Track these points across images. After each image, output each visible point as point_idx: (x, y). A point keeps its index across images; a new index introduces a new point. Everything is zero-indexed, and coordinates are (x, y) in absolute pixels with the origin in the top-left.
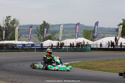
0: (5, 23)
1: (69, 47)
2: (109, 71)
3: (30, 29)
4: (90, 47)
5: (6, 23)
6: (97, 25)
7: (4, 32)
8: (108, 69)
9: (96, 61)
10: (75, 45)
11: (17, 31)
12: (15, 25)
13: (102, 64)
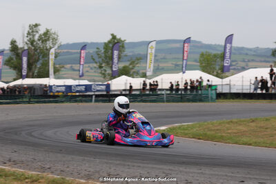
0: (26, 39)
1: (169, 92)
2: (257, 144)
3: (81, 53)
4: (214, 92)
5: (28, 38)
6: (231, 43)
7: (25, 59)
8: (254, 140)
9: (228, 123)
10: (182, 86)
11: (52, 57)
12: (49, 44)
13: (242, 128)
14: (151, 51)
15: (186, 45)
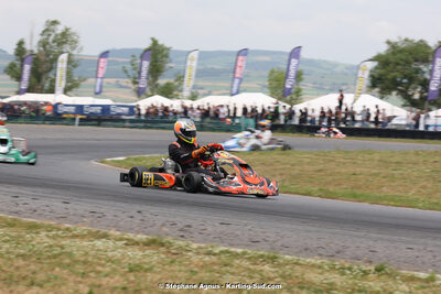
6: (298, 58)
7: (27, 68)
15: (240, 58)
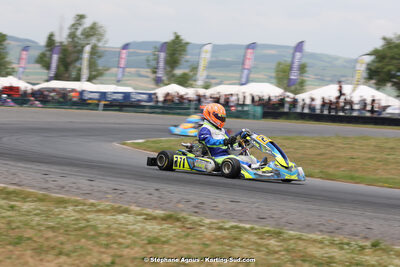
3: (120, 53)
7: (55, 58)
11: (86, 56)
12: (93, 40)
14: (206, 56)
15: (249, 51)
